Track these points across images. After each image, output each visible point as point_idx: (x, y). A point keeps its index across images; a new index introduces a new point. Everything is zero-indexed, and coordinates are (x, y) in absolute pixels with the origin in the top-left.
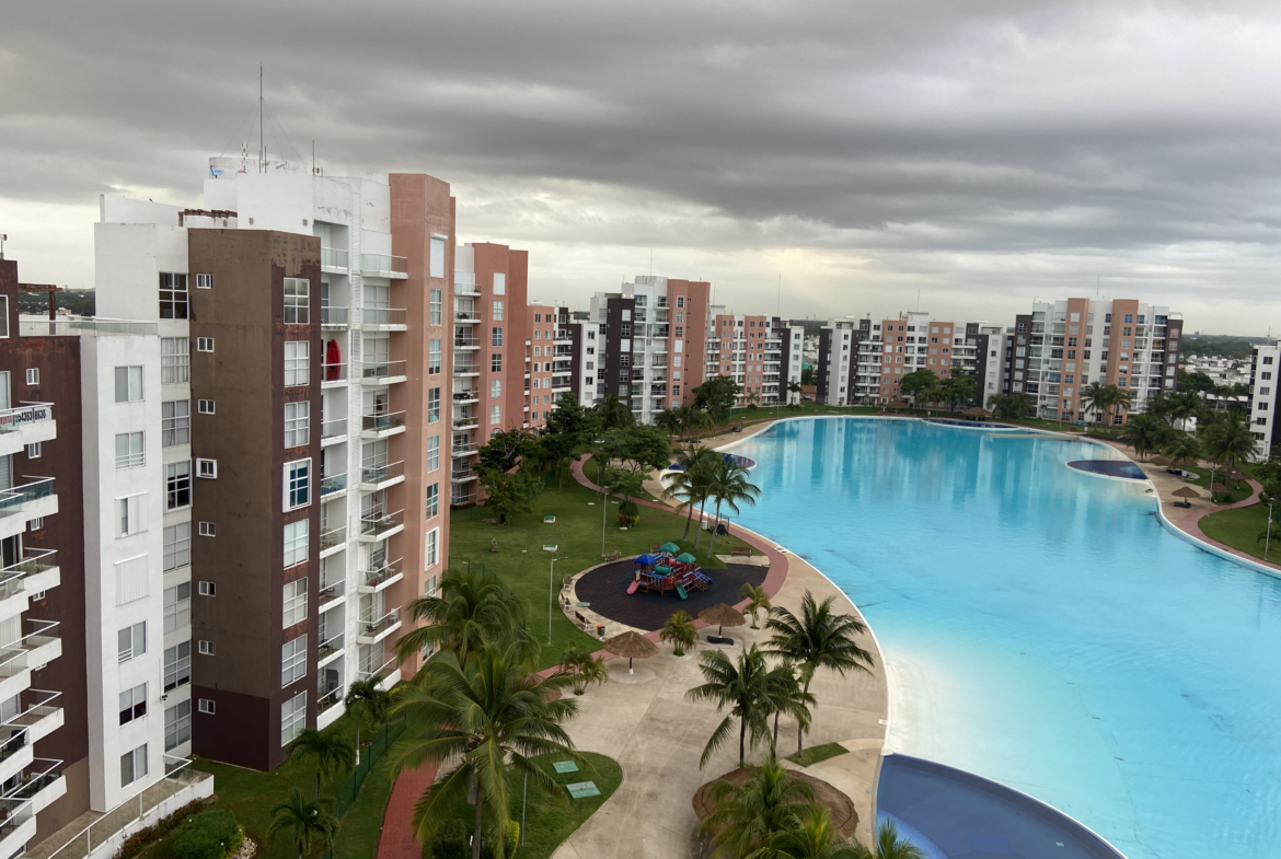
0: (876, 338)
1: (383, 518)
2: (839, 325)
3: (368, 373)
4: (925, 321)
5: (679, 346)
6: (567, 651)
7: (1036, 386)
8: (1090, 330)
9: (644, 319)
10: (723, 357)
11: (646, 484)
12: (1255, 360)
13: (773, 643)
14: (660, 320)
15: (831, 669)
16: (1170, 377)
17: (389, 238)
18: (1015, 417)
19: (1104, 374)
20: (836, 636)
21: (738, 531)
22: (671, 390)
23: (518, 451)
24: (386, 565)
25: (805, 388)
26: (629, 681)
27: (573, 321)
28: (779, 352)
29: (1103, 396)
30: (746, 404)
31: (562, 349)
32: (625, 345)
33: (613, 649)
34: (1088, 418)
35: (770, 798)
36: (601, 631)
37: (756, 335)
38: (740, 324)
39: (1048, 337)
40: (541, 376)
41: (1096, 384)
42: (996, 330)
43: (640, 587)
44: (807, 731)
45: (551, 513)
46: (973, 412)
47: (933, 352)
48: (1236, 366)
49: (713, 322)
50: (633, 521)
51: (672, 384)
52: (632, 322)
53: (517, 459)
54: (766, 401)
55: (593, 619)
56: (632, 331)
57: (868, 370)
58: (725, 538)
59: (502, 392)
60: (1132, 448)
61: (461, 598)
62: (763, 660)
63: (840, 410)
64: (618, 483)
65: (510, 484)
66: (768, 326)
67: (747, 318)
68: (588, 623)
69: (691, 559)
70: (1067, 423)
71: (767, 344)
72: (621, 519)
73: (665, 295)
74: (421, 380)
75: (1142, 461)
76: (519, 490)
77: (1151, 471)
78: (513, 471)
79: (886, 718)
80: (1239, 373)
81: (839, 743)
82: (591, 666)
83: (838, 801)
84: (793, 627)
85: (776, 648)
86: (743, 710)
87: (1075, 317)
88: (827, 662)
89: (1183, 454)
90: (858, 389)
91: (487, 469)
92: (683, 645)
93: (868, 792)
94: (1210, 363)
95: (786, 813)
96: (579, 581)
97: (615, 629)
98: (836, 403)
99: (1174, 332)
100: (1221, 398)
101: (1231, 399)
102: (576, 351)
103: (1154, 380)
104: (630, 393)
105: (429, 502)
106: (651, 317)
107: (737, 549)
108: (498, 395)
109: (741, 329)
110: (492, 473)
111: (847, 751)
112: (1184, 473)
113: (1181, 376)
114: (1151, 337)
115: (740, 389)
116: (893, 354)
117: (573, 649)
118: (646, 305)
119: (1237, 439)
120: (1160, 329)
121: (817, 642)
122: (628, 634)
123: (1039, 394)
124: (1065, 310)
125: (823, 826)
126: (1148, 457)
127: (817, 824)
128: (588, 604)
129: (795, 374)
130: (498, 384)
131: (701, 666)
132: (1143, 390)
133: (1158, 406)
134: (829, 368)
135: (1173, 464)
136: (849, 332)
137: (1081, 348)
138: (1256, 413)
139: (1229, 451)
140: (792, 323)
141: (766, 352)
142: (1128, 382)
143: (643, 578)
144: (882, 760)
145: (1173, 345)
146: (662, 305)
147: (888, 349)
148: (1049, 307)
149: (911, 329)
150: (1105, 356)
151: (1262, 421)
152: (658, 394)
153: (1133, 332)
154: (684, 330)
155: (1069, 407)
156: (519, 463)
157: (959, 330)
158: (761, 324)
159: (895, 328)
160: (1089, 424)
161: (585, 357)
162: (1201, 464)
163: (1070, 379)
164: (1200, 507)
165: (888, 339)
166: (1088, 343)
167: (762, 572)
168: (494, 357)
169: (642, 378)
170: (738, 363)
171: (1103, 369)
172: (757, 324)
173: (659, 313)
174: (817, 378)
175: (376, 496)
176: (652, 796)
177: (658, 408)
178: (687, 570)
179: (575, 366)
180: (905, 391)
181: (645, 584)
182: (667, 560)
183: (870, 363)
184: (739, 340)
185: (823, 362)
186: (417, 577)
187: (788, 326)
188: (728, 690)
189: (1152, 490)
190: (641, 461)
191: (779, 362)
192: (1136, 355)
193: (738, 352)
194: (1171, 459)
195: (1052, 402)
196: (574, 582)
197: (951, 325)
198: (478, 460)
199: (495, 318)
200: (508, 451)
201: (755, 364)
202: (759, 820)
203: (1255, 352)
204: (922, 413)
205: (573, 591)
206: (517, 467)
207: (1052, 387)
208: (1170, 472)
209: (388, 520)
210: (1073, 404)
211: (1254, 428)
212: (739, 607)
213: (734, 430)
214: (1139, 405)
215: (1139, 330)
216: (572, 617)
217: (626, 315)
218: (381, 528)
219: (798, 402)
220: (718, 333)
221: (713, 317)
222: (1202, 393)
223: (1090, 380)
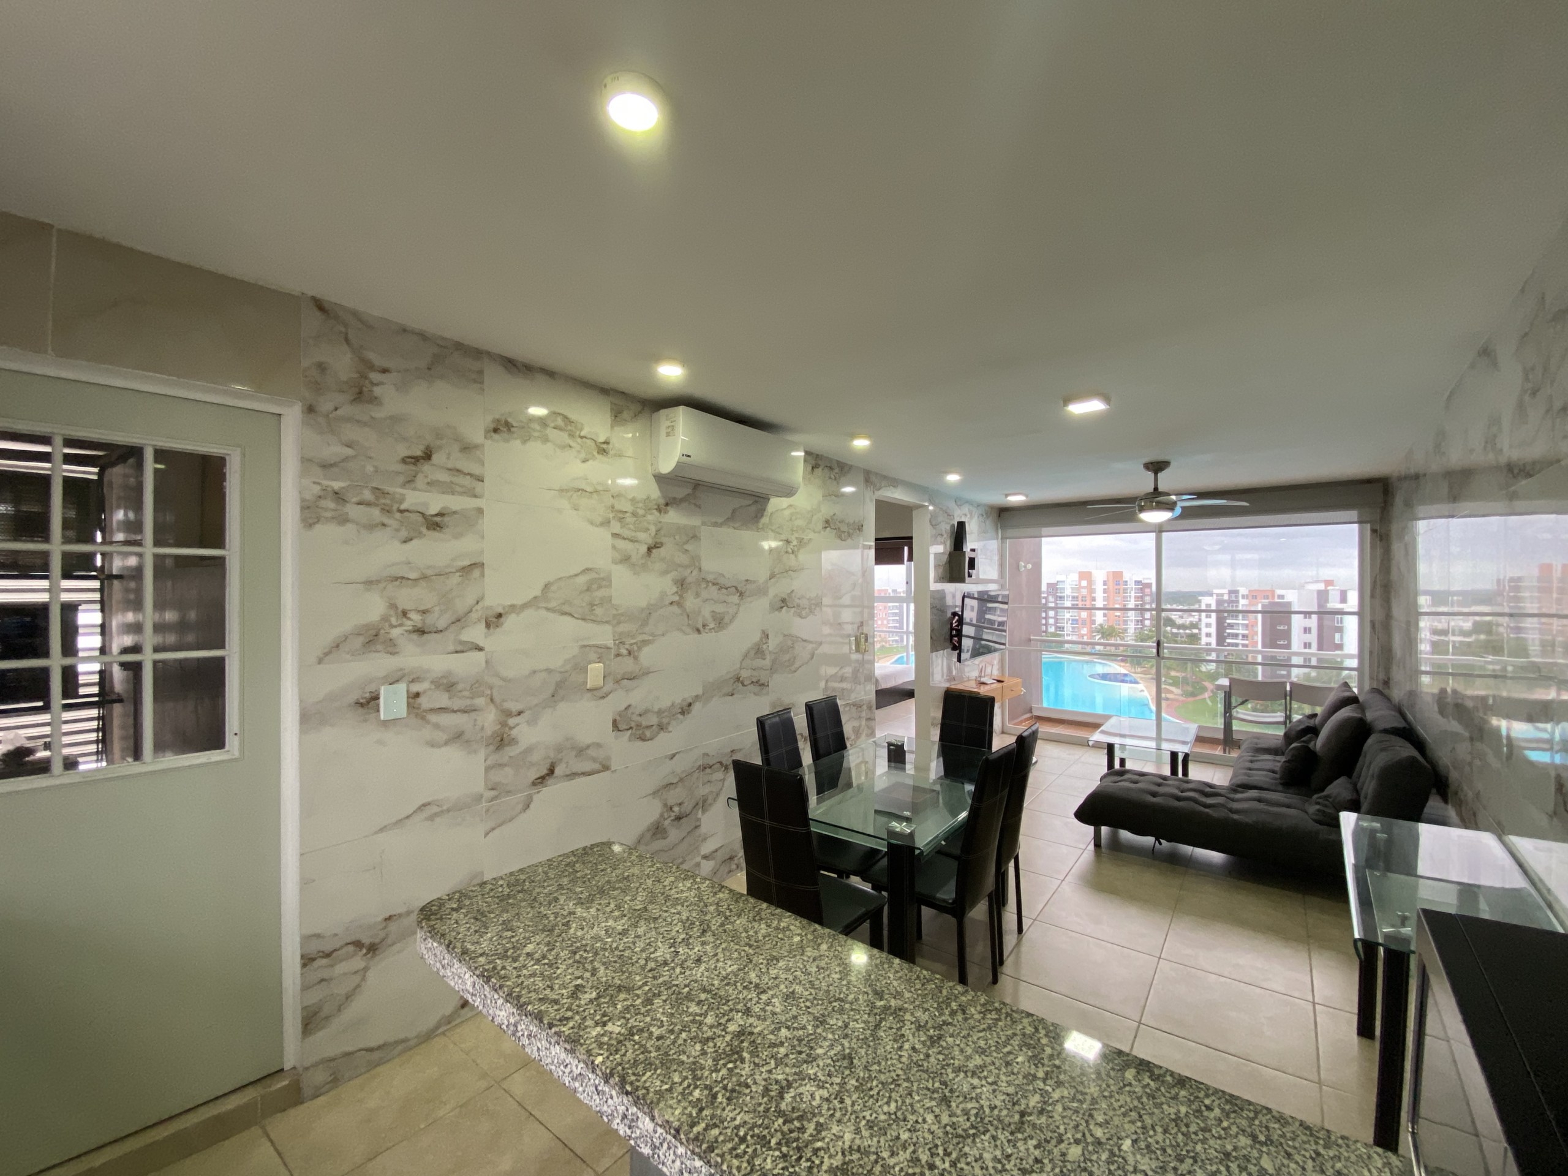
7: (1063, 628)
8: (1094, 590)
12: (1200, 606)
16: (1147, 619)
19: (1106, 619)
29: (1107, 632)
30: (879, 645)
39: (1068, 596)
41: (1101, 625)
48: (1189, 610)
60: (1128, 665)
75: (1135, 673)
77: (1141, 678)
80: (1189, 616)
87: (1084, 583)
94: (1171, 609)
99: (1147, 590)
100: (1181, 631)
101: (1188, 631)
103: (1138, 621)
112: (1163, 679)
113: (1153, 618)
114: (1133, 594)
119: (1194, 657)
120: (1138, 589)
123: (1065, 633)
124: (1077, 579)
126: (1139, 670)
132: (1131, 629)
137: (1090, 603)
142: (1121, 623)
145: (1147, 599)
148: (1068, 577)
153: (1121, 591)
155: (1085, 641)
160: (1100, 651)
162: (1173, 673)
163: (1085, 623)
164: (1173, 700)
166: (1094, 600)
194: (1154, 671)
195: (1074, 638)
207: (1073, 628)
208: (1153, 678)
210: (1088, 638)
214: (1130, 638)
215: (1125, 590)
222: (1169, 628)
223: (1098, 623)
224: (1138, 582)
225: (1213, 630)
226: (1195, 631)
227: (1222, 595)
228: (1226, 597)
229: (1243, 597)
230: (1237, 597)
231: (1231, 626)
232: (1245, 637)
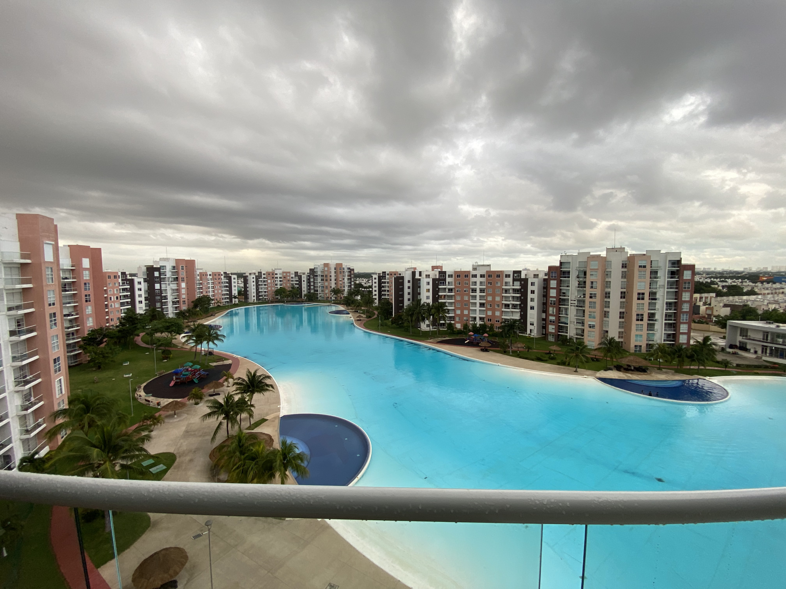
0: (264, 278)
1: (28, 378)
2: (250, 274)
3: (10, 309)
4: (281, 271)
5: (183, 285)
6: (143, 416)
7: (318, 290)
8: (331, 272)
9: (166, 275)
10: (204, 288)
11: (174, 341)
12: (372, 279)
13: (236, 390)
14: (173, 275)
15: (259, 394)
16: (352, 285)
17: (18, 244)
18: (312, 300)
19: (336, 285)
20: (260, 382)
21: (218, 353)
22: (182, 303)
23: (105, 336)
24: (33, 399)
25: (239, 297)
26: (175, 420)
27: (129, 277)
28: (228, 285)
29: (336, 291)
30: (216, 305)
31: (124, 290)
32: (157, 286)
33: (166, 410)
34: (333, 298)
35: (241, 444)
36: (159, 404)
37: (217, 279)
38: (210, 275)
39: (319, 275)
40: (114, 302)
41: (334, 288)
42: (304, 274)
43: (176, 382)
44: (253, 418)
45: (126, 361)
46: (299, 300)
47: (285, 281)
48: (368, 280)
49: (198, 275)
50: (169, 357)
51: (182, 300)
52: (159, 277)
53: (104, 340)
54: (224, 303)
55: (153, 400)
56: (160, 280)
57: (262, 289)
58: (212, 356)
59: (92, 311)
60: (345, 306)
61: (82, 406)
62: (233, 397)
63: (254, 304)
64: (160, 343)
65: (102, 351)
66: (222, 275)
67: (213, 273)
68: (152, 402)
69: (198, 367)
70: (327, 300)
71: (222, 282)
72: (163, 357)
73: (175, 265)
74: (44, 309)
76: (107, 353)
77: (350, 312)
78: (103, 345)
79: (280, 405)
80: (369, 283)
81: (265, 418)
82: (156, 419)
83: (266, 437)
84: (244, 383)
85: (238, 392)
86: (227, 417)
87: (326, 269)
88: (258, 391)
89: (358, 306)
90: (260, 296)
91: (87, 347)
92: (199, 400)
93: (276, 431)
94: (362, 280)
95: (248, 447)
96: (145, 387)
97: (165, 402)
98: (252, 302)
99: (352, 272)
100: (365, 290)
101: (368, 290)
102: (132, 290)
103: (349, 286)
104: (162, 305)
105: (55, 366)
106: (169, 274)
107: (218, 359)
108: (90, 313)
109: (211, 277)
110: (90, 348)
111: (268, 420)
112: (359, 311)
113: (355, 284)
114: (347, 274)
115: (213, 300)
116: (271, 283)
117: (146, 414)
118: (166, 269)
119: (370, 301)
120: (349, 271)
121: (253, 386)
122: (172, 402)
123: (319, 293)
124: (323, 266)
125: (261, 447)
126: (349, 308)
127: (259, 446)
128: (151, 395)
129: (235, 292)
130: (90, 307)
131: (207, 406)
132: (346, 289)
133: (351, 293)
134: (248, 289)
135: (356, 309)
136: (254, 276)
137: (329, 278)
138: (374, 293)
139: (369, 304)
140: (232, 274)
141: (222, 285)
142: (342, 287)
143: (176, 379)
144: (280, 418)
145: (352, 276)
146: (174, 269)
147: (269, 281)
148: (319, 266)
149: (276, 274)
150: (335, 280)
151: (375, 295)
152: (176, 305)
153: (342, 272)
154: (185, 279)
155: (327, 296)
156: (106, 341)
157: (292, 274)
158: (219, 275)
159: (271, 274)
160: (333, 300)
161: (137, 293)
162: (363, 308)
163: (327, 287)
164: (364, 320)
165: (269, 278)
166: (331, 276)
167: (230, 365)
168: (86, 296)
169: (167, 299)
170: (211, 290)
171: (335, 284)
172: (217, 275)
173: (172, 272)
174: (244, 293)
175: (22, 368)
176: (191, 461)
177: (176, 310)
178: (197, 372)
179: (132, 297)
180: (276, 295)
181: (178, 381)
182: (187, 370)
183: (263, 286)
184: (210, 281)
185: (246, 287)
186: (53, 402)
187: (230, 275)
188: (220, 411)
189: (351, 317)
190: (170, 332)
191: (228, 289)
192: (343, 279)
193: (210, 286)
194: (356, 307)
195: (322, 295)
196: (142, 387)
197: (289, 272)
198: (82, 343)
199: (85, 278)
200: (99, 337)
201: (218, 290)
202: (238, 453)
203: (372, 276)
204: (283, 302)
205: (143, 391)
206: (105, 343)
207: (322, 290)
208: (355, 311)
209: (31, 378)
210: (328, 295)
211: (374, 297)
212: (221, 381)
213: (212, 315)
214: (346, 294)
215: (344, 272)
216: (144, 402)
217: (156, 274)
218: (27, 382)
219: (237, 302)
220: (201, 279)
221: (198, 273)
222: (361, 289)
223: (332, 287)
224: (349, 268)
225: (377, 289)
226: (371, 289)
227: (380, 274)
228: (381, 275)
229: (388, 274)
230: (385, 274)
231: (383, 287)
232: (388, 291)
